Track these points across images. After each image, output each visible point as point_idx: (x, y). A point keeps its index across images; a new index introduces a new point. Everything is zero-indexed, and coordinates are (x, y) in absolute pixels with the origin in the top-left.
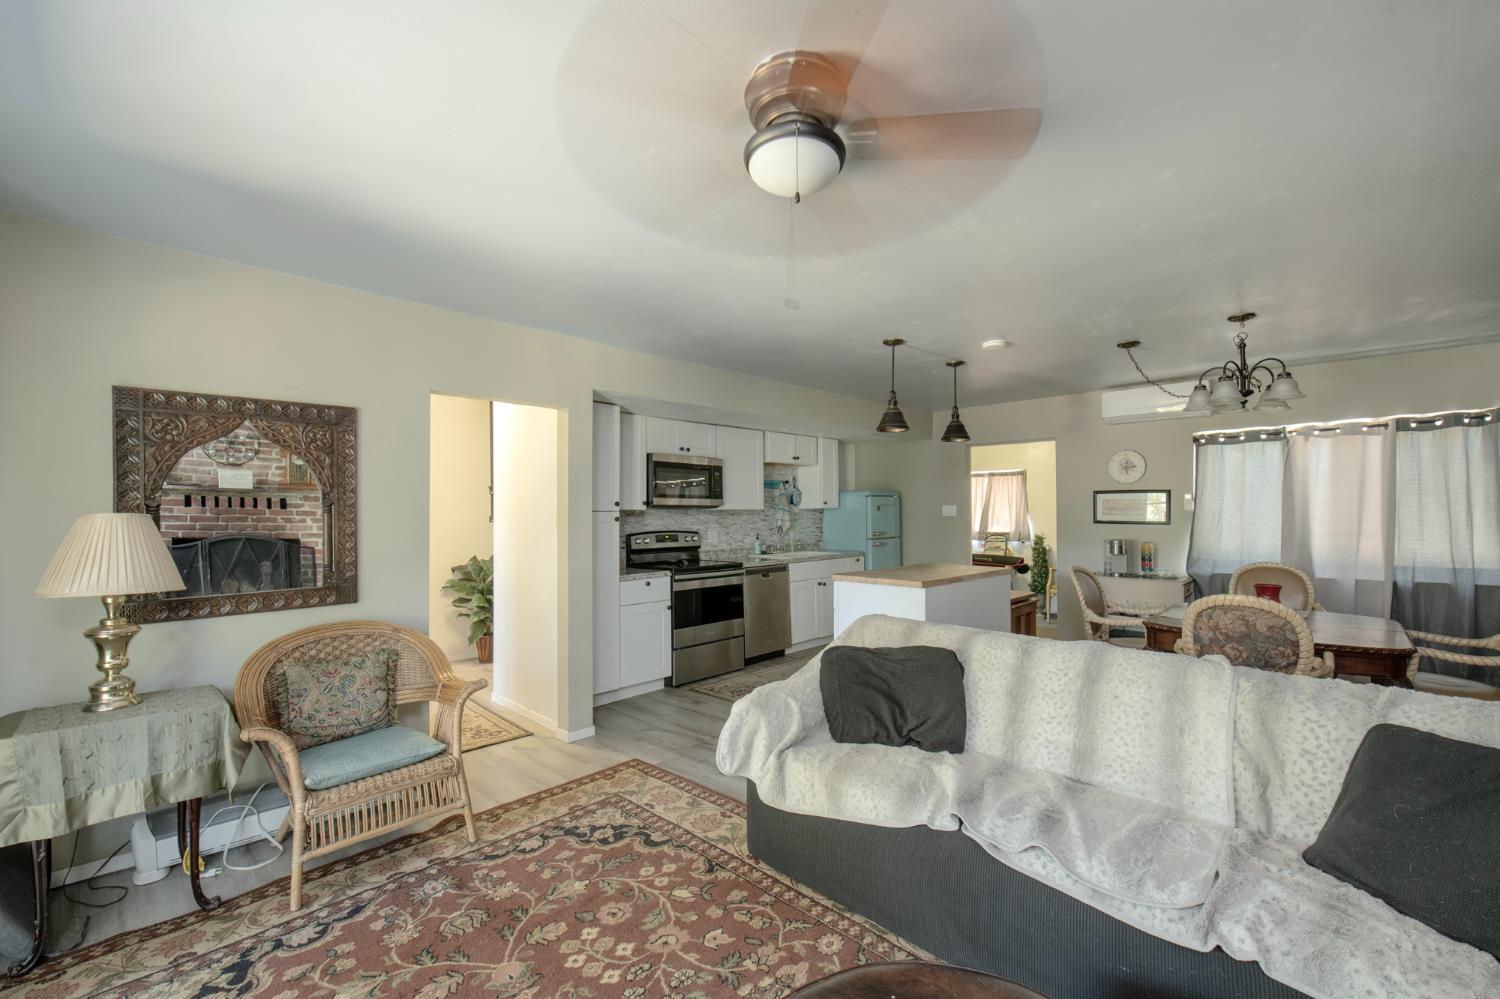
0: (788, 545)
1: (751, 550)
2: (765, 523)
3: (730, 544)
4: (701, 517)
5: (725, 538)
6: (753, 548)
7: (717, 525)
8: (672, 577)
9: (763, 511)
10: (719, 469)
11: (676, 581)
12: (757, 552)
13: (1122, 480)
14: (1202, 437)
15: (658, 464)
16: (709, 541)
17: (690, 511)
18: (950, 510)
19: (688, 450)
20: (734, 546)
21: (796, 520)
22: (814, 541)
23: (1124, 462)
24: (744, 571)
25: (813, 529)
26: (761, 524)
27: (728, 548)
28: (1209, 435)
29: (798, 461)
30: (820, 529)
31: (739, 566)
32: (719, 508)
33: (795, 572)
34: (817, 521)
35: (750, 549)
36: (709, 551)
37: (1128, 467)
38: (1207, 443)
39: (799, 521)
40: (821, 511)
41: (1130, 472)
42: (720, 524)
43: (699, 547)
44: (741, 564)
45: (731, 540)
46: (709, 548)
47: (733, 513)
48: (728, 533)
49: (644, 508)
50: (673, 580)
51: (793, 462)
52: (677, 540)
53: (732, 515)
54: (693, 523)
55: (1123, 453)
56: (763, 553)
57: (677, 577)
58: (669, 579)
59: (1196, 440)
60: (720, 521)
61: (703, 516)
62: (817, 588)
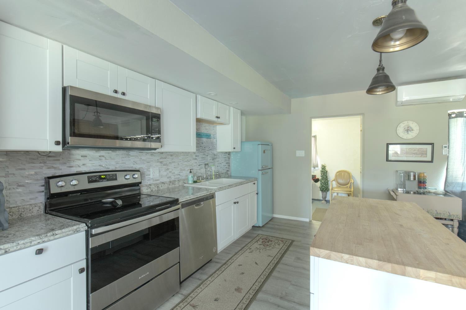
0: (211, 175)
1: (186, 181)
2: (196, 161)
3: (170, 177)
4: (144, 158)
5: (165, 173)
6: (187, 179)
7: (159, 164)
8: (87, 232)
9: (195, 153)
10: (158, 117)
11: (92, 236)
12: (190, 182)
13: (405, 137)
14: (454, 113)
15: (75, 100)
16: (151, 176)
17: (132, 153)
18: (300, 153)
19: (124, 94)
20: (173, 178)
21: (216, 158)
22: (225, 171)
23: (407, 127)
24: (179, 206)
25: (225, 164)
26: (193, 161)
27: (168, 180)
28: (459, 112)
29: (219, 120)
30: (228, 164)
31: (175, 202)
32: (157, 151)
33: (219, 198)
34: (227, 159)
35: (184, 180)
36: (150, 185)
37: (408, 130)
38: (456, 117)
39: (217, 160)
40: (229, 153)
41: (409, 133)
42: (161, 162)
43: (140, 183)
44: (177, 200)
45: (170, 174)
46: (151, 182)
47: (172, 154)
48: (168, 169)
49: (59, 148)
50: (88, 235)
51: (216, 120)
52: (116, 179)
53: (172, 155)
54: (135, 162)
55: (406, 122)
56: (195, 182)
57: (94, 231)
58: (83, 234)
59: (450, 115)
60: (161, 160)
61: (145, 156)
62: (233, 206)
